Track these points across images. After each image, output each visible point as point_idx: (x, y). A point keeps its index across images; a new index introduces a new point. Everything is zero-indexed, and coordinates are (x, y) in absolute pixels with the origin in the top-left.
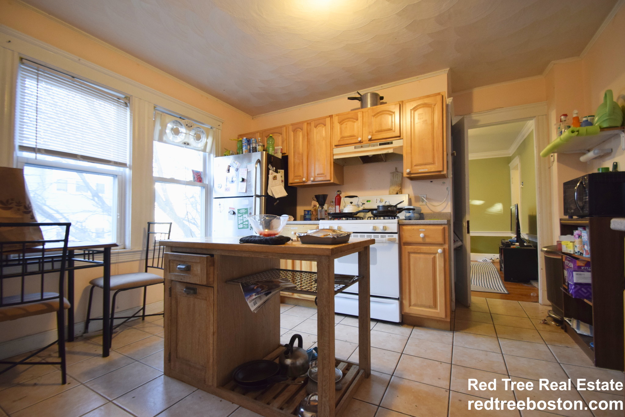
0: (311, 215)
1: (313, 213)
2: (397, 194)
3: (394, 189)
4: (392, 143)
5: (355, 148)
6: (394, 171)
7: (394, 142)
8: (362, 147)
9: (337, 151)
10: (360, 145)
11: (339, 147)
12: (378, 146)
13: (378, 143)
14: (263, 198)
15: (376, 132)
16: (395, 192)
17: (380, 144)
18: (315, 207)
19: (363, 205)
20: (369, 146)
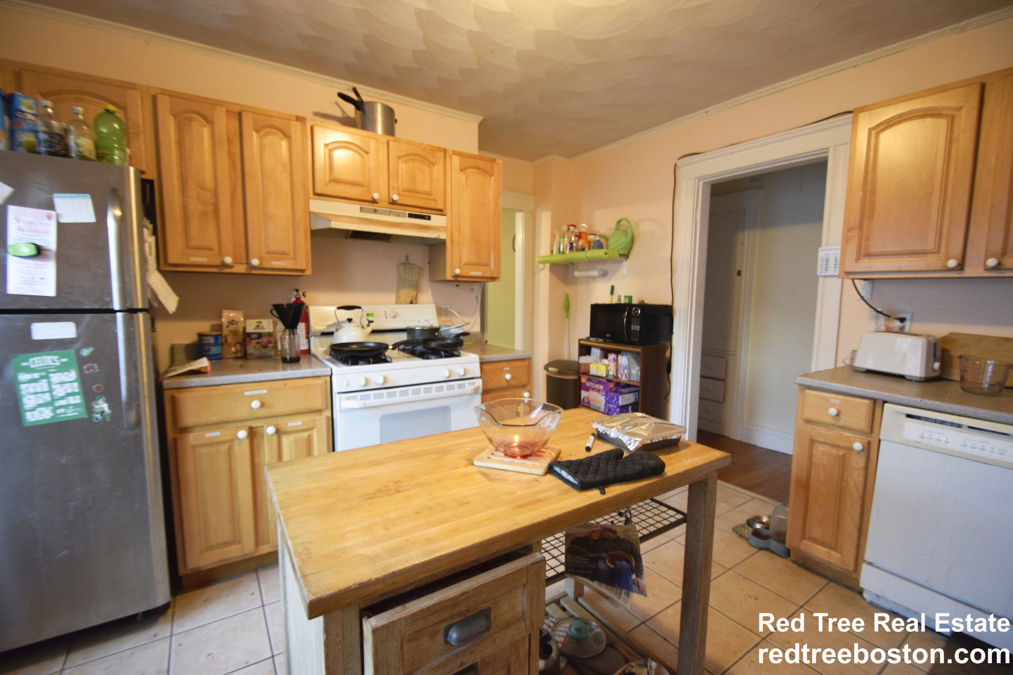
0: (222, 344)
1: (226, 341)
2: (411, 303)
3: (407, 294)
4: (429, 218)
5: (362, 210)
6: (403, 260)
7: (433, 217)
8: (375, 211)
9: (318, 206)
10: (372, 207)
11: (325, 198)
12: (405, 217)
13: (407, 212)
14: (138, 317)
15: (404, 191)
16: (409, 300)
17: (411, 216)
18: (235, 326)
19: (371, 324)
20: (390, 213)
